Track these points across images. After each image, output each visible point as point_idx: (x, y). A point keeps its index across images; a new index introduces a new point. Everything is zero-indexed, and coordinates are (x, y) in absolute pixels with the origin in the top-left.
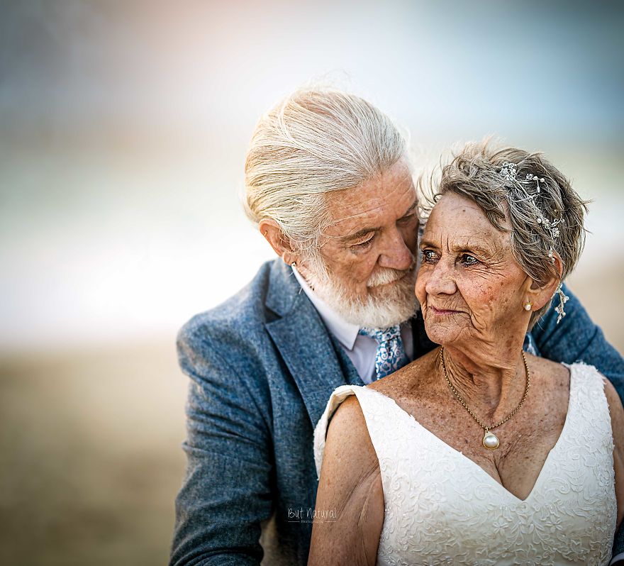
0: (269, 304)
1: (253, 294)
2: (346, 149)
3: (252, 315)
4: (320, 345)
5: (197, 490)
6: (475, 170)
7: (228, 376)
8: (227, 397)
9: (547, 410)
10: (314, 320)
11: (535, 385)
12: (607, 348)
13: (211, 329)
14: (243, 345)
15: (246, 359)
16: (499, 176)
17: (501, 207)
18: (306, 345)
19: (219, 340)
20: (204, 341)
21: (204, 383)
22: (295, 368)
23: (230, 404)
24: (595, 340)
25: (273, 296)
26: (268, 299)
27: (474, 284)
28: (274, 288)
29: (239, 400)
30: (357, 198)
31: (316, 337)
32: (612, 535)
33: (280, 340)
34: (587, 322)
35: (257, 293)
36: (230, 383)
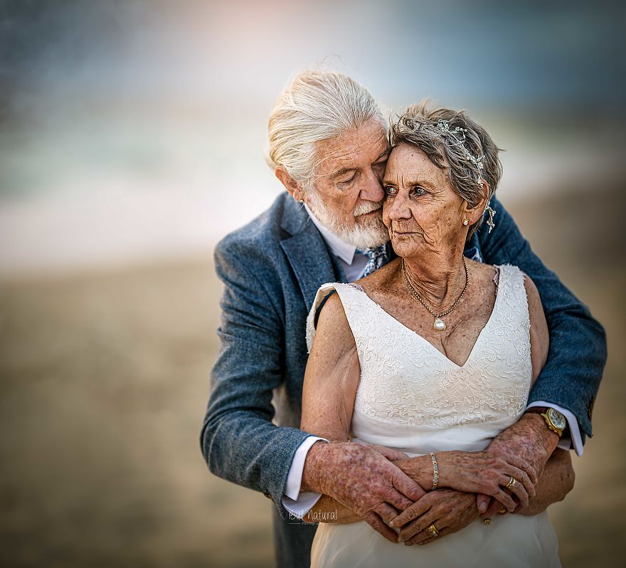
0: (284, 226)
1: (271, 220)
2: (329, 108)
3: (270, 236)
4: (320, 258)
5: (226, 365)
6: (418, 125)
7: (251, 283)
8: (250, 298)
9: (482, 302)
10: (317, 240)
11: (473, 283)
12: (532, 257)
13: (240, 246)
14: (263, 259)
15: (265, 269)
16: (437, 128)
17: (439, 151)
18: (310, 257)
19: (245, 255)
20: (234, 256)
21: (234, 287)
22: (300, 273)
23: (253, 303)
24: (523, 251)
25: (287, 220)
26: (283, 221)
27: (424, 211)
28: (288, 213)
29: (260, 301)
30: (338, 145)
31: (318, 252)
32: (528, 391)
33: (290, 253)
34: (519, 237)
35: (274, 219)
36: (253, 288)
